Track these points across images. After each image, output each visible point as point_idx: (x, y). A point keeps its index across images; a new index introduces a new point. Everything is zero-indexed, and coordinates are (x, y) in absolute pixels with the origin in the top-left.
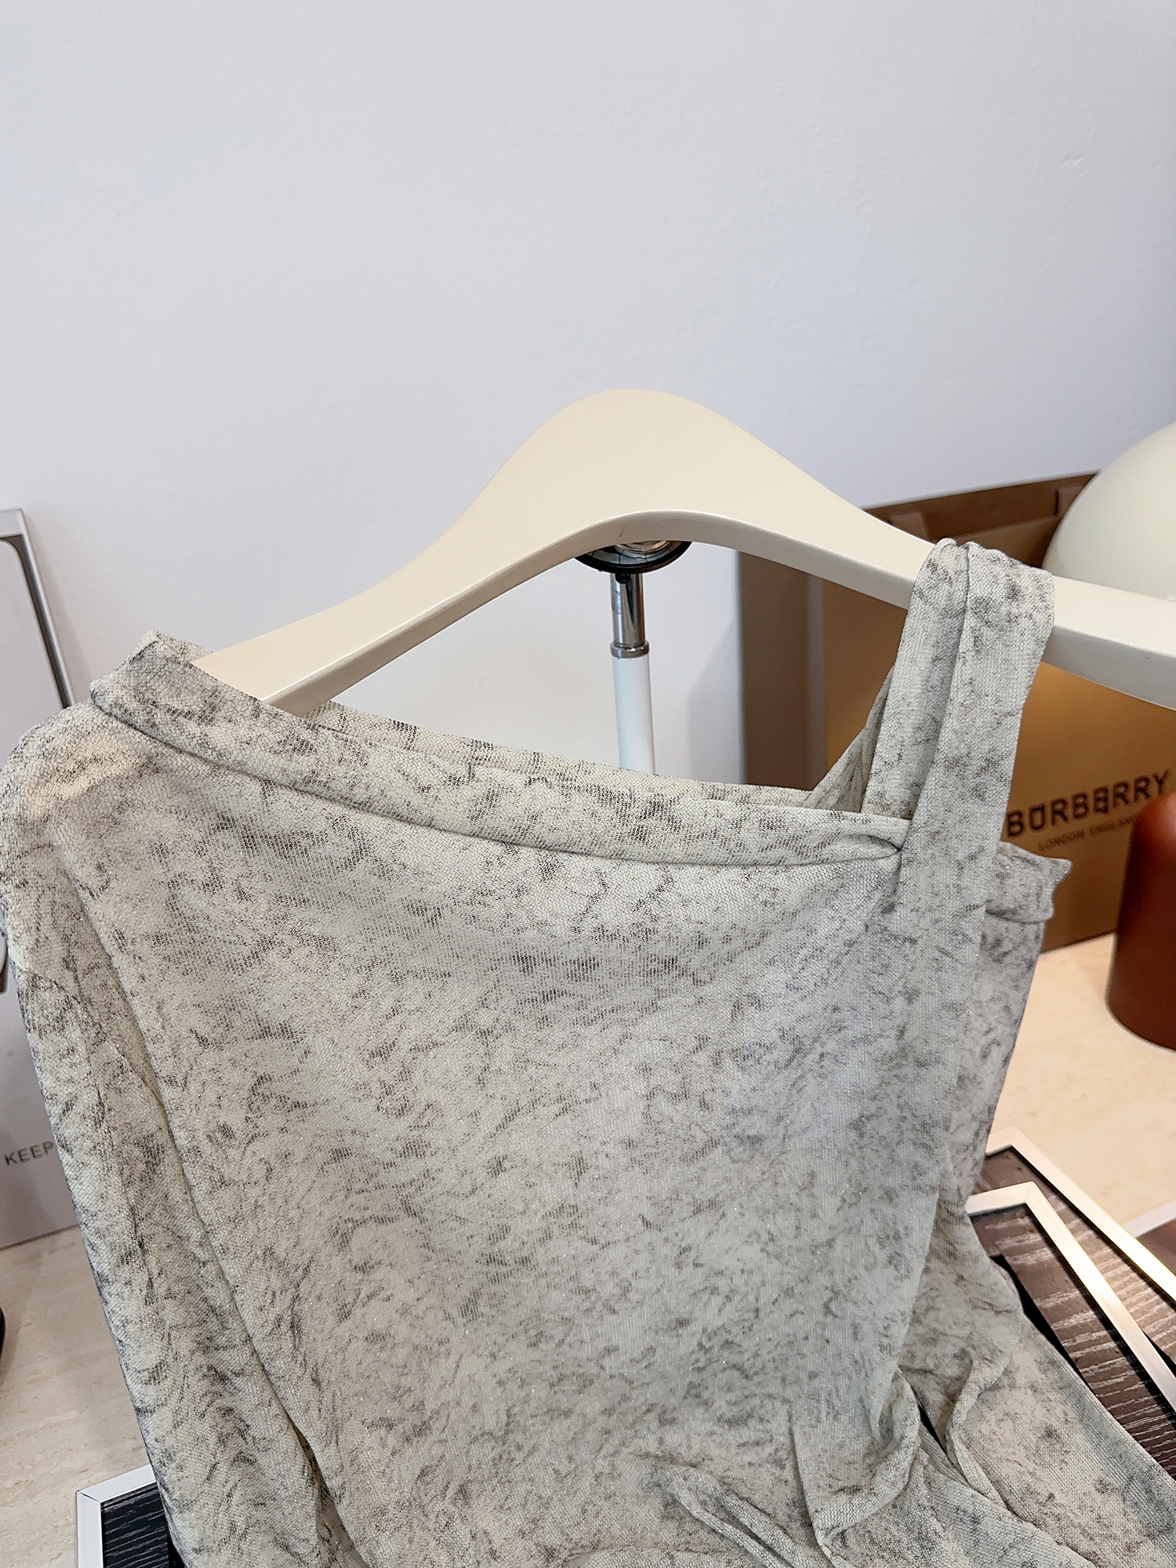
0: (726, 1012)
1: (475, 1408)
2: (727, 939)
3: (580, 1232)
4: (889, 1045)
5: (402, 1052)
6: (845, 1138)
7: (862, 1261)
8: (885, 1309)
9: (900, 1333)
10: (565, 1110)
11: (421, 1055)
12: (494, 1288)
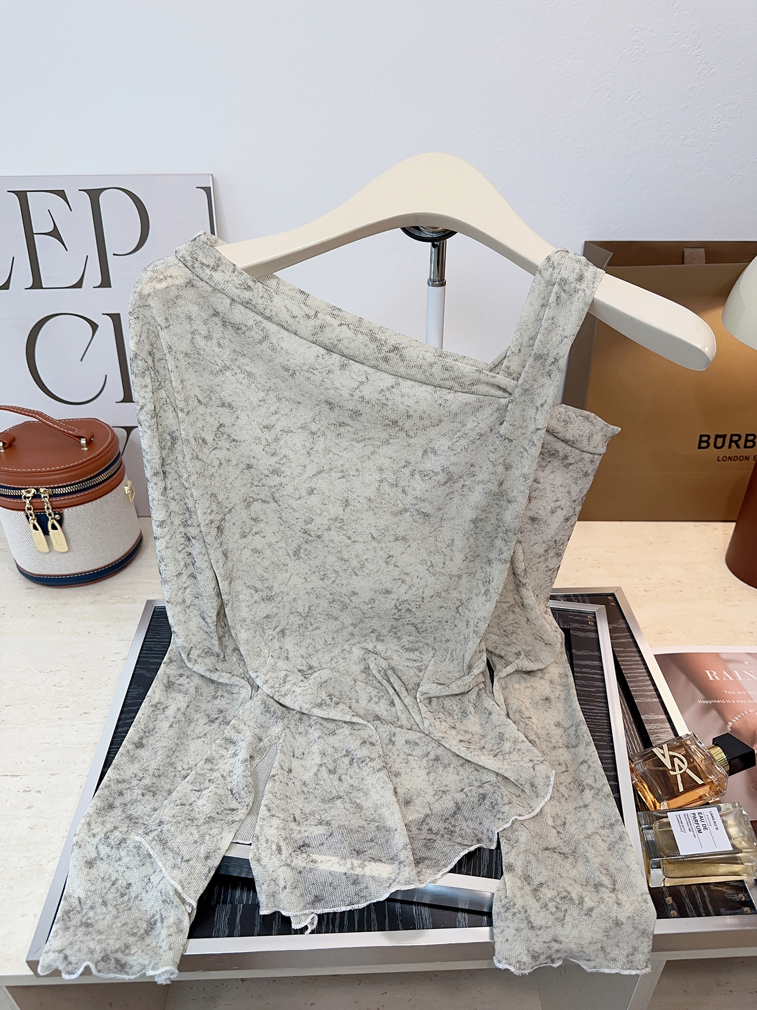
0: (420, 453)
1: (295, 599)
2: (421, 418)
3: (344, 532)
4: (494, 487)
5: (277, 430)
6: (467, 526)
7: (475, 591)
8: (479, 615)
9: (483, 627)
10: (343, 477)
11: (284, 434)
12: (307, 546)
